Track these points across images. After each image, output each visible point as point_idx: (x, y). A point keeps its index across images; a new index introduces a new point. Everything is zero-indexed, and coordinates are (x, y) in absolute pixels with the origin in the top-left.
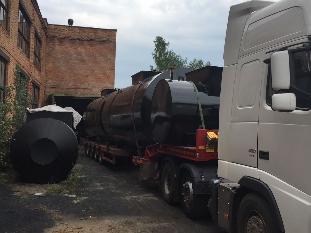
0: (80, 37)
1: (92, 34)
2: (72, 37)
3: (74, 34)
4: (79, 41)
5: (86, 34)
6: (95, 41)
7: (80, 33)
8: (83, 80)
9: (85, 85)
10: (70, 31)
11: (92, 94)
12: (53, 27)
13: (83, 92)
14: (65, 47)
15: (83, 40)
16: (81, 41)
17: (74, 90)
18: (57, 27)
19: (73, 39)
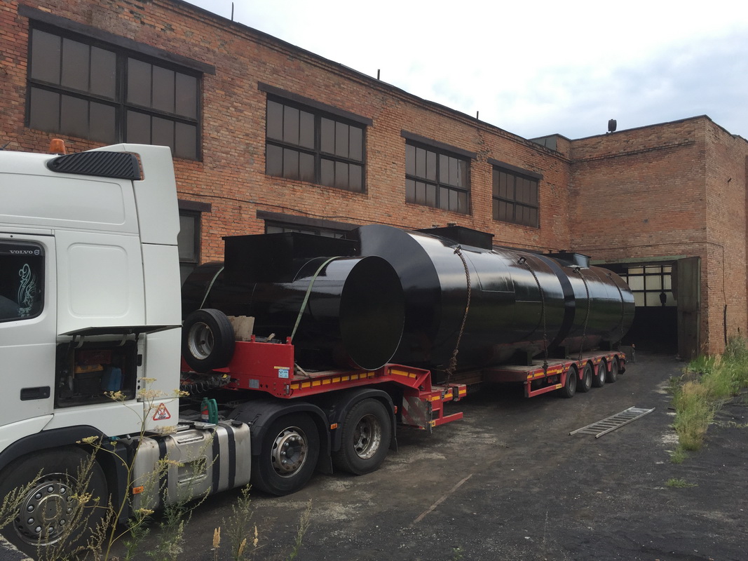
0: (629, 150)
1: (653, 136)
2: (614, 152)
3: (617, 147)
4: (626, 158)
5: (640, 140)
6: (659, 149)
7: (627, 142)
8: (639, 230)
9: (644, 239)
10: (610, 143)
11: (659, 255)
12: (580, 143)
13: (639, 253)
14: (602, 175)
15: (634, 154)
16: (630, 157)
17: (622, 250)
18: (587, 142)
19: (615, 156)
